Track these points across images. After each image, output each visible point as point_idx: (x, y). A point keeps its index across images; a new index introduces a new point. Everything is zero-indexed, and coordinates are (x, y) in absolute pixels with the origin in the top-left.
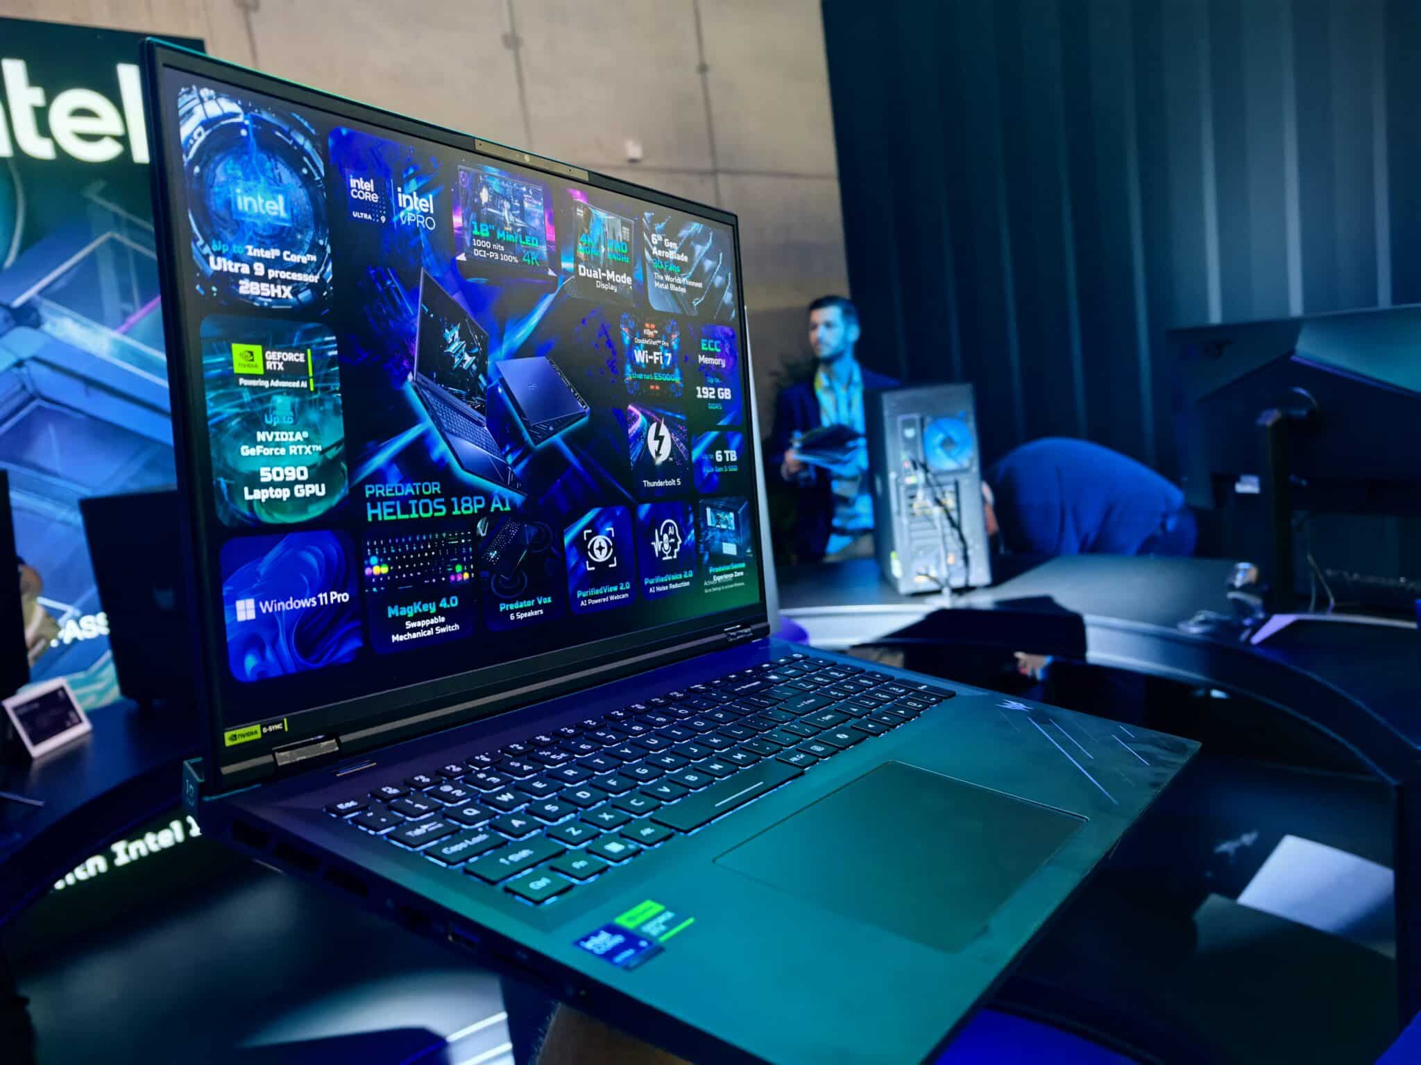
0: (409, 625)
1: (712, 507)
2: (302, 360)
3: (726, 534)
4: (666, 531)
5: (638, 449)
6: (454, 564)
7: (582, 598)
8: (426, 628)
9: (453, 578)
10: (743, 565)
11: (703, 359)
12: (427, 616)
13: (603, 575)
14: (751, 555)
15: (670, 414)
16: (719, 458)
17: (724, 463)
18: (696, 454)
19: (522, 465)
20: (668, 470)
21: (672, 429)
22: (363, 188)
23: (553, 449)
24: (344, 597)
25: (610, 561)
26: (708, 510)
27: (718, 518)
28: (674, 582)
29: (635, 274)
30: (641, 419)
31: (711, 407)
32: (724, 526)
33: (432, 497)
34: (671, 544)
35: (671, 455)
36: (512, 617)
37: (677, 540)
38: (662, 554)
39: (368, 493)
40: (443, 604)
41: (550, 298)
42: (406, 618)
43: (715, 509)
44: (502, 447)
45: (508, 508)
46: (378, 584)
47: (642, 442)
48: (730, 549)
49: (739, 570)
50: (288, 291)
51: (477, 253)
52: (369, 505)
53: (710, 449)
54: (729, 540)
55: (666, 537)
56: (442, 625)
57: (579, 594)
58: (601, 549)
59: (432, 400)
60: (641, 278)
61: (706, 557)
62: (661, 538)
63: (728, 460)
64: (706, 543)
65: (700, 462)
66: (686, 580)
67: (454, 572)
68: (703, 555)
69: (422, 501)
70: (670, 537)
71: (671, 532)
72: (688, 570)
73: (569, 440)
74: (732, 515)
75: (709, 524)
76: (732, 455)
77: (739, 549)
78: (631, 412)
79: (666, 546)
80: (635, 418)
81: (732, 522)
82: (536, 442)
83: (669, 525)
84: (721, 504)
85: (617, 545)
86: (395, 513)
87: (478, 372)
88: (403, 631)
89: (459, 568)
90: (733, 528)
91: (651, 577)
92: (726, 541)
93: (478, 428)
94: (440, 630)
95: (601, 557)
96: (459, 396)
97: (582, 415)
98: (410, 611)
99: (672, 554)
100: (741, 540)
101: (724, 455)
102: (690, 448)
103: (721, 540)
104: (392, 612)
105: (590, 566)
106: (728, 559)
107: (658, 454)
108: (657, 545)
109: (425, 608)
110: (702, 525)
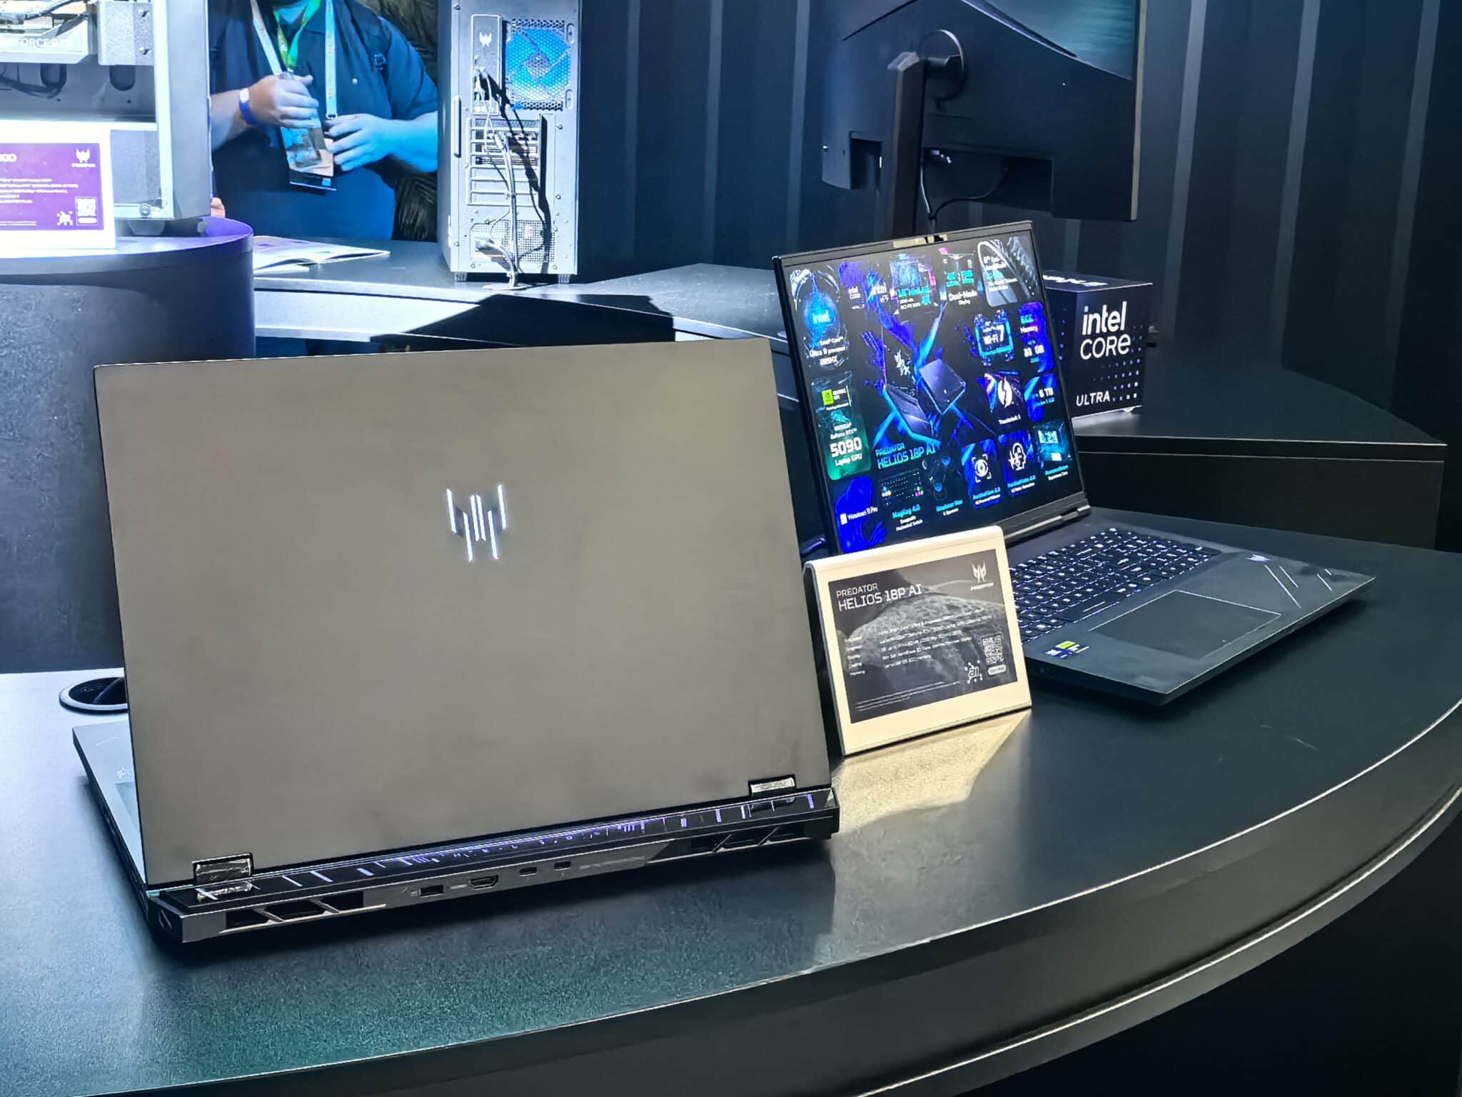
0: (902, 522)
1: (1041, 430)
2: (845, 392)
3: (1053, 446)
4: (1016, 451)
5: (994, 400)
6: (916, 487)
7: (976, 500)
8: (909, 523)
9: (916, 495)
10: (1066, 467)
11: (1024, 330)
12: (908, 516)
13: (985, 485)
14: (1071, 459)
15: (1009, 373)
16: (1042, 395)
17: (1046, 397)
18: (1027, 395)
19: (937, 424)
20: (1011, 411)
21: (1011, 382)
22: (854, 293)
23: (951, 413)
24: (875, 509)
25: (988, 475)
26: (1040, 433)
27: (1046, 437)
28: (1025, 484)
29: (978, 289)
30: (993, 381)
31: (1033, 361)
32: (1051, 442)
33: (902, 451)
34: (1020, 459)
35: (1013, 400)
36: (944, 514)
37: (1023, 456)
38: (1015, 467)
39: (877, 454)
40: (914, 510)
41: (937, 321)
42: (900, 518)
43: (1044, 431)
44: (927, 415)
45: (934, 452)
46: (888, 501)
47: (995, 395)
48: (1056, 457)
49: (1064, 471)
50: (835, 359)
51: (902, 307)
52: (878, 460)
53: (1035, 391)
54: (1055, 450)
55: (1016, 455)
56: (915, 521)
57: (975, 497)
58: (982, 469)
59: (895, 396)
60: (982, 289)
61: (1042, 465)
62: (1014, 457)
63: (1047, 395)
64: (1040, 455)
65: (1030, 400)
66: (1031, 482)
67: (917, 491)
68: (1040, 464)
69: (898, 454)
70: (1019, 454)
71: (1019, 451)
72: (1032, 475)
73: (958, 404)
74: (1055, 433)
75: (1041, 441)
76: (1050, 391)
77: (1063, 456)
78: (987, 378)
79: (1018, 461)
80: (990, 381)
81: (1056, 439)
82: (942, 412)
83: (1017, 447)
84: (1047, 427)
85: (991, 466)
86: (888, 463)
87: (911, 375)
88: (900, 525)
89: (918, 489)
90: (1057, 442)
91: (1011, 482)
92: (1054, 452)
93: (915, 407)
94: (915, 524)
95: (982, 473)
96: (905, 391)
97: (962, 388)
98: (901, 514)
99: (1021, 466)
100: (1063, 450)
101: (1044, 392)
102: (1023, 391)
103: (1050, 452)
104: (895, 515)
105: (978, 479)
106: (1056, 464)
107: (1005, 402)
108: (1012, 461)
109: (907, 513)
110: (1037, 443)
